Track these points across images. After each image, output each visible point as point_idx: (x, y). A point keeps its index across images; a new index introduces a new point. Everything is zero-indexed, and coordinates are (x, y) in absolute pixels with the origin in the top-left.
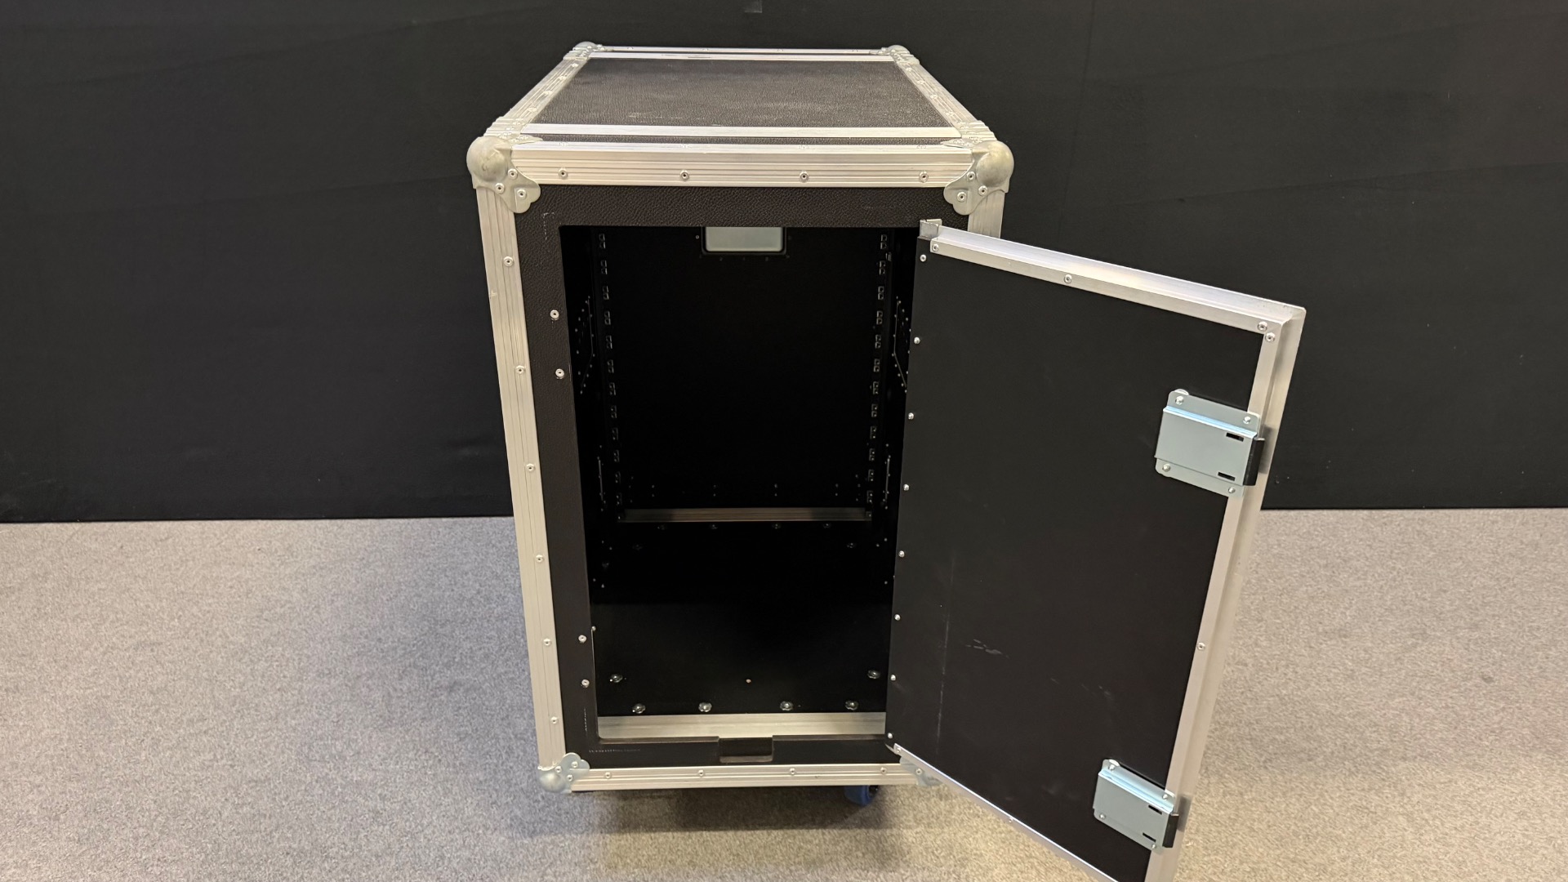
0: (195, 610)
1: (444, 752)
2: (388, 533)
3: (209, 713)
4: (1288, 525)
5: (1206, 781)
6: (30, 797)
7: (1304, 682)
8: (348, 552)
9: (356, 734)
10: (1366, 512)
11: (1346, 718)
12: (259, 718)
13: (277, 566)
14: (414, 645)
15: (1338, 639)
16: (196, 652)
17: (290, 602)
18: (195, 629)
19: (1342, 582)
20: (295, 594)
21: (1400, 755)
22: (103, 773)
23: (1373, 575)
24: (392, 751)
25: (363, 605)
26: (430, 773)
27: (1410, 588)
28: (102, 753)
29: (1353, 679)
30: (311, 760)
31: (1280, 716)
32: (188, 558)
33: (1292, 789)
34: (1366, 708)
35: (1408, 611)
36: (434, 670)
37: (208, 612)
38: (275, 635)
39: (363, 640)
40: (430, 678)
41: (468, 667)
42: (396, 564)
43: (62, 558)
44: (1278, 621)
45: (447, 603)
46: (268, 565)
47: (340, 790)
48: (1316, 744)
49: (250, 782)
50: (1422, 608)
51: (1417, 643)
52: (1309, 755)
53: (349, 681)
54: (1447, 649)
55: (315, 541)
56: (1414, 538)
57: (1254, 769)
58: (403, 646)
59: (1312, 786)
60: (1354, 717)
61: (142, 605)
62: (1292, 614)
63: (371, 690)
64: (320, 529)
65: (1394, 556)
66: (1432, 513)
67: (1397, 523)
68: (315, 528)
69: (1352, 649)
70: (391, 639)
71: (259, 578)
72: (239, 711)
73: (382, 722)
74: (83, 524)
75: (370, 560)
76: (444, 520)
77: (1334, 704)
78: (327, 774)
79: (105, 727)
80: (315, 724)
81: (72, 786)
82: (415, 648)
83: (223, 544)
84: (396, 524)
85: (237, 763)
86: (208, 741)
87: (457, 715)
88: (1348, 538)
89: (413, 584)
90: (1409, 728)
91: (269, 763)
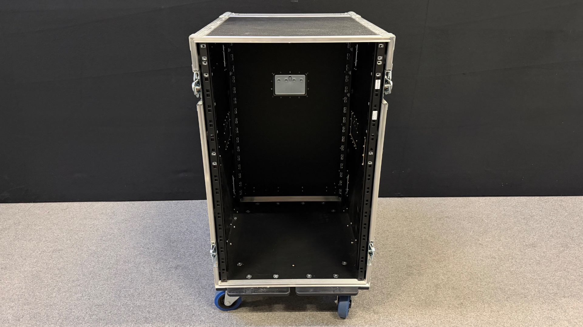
0: (76, 236)
1: (174, 294)
2: (152, 207)
3: (80, 278)
4: (507, 202)
5: (483, 306)
6: (9, 311)
7: (520, 266)
8: (136, 214)
9: (138, 286)
10: (538, 197)
11: (539, 280)
12: (100, 279)
13: (109, 219)
14: (162, 251)
15: (532, 248)
16: (76, 253)
17: (113, 233)
18: (76, 244)
19: (531, 225)
20: (116, 230)
21: (562, 295)
22: (38, 302)
23: (544, 222)
24: (153, 293)
25: (142, 235)
26: (168, 302)
27: (559, 227)
28: (38, 294)
29: (540, 264)
30: (121, 297)
31: (511, 279)
32: (74, 216)
33: (519, 310)
34: (546, 276)
35: (559, 237)
36: (170, 261)
37: (82, 237)
38: (107, 247)
39: (142, 249)
40: (168, 264)
41: (183, 259)
42: (155, 218)
43: (26, 217)
44: (507, 241)
45: (175, 234)
46: (105, 219)
47: (132, 309)
48: (527, 291)
49: (96, 305)
50: (565, 235)
51: (565, 250)
52: (525, 296)
53: (136, 265)
54: (577, 252)
55: (124, 210)
56: (558, 207)
57: (502, 301)
58: (157, 251)
59: (527, 308)
60: (542, 280)
61: (56, 235)
62: (512, 238)
63: (145, 268)
64: (125, 205)
65: (551, 215)
66: (565, 198)
67: (551, 202)
68: (124, 205)
69: (538, 252)
70: (153, 248)
71: (102, 224)
72: (92, 277)
73: (149, 281)
74: (34, 203)
75: (145, 217)
76: (174, 201)
77: (533, 275)
78: (127, 302)
79: (40, 283)
80: (123, 282)
81: (26, 307)
82: (162, 252)
83: (88, 211)
84: (155, 203)
85: (91, 298)
86: (80, 289)
87: (178, 278)
88: (532, 207)
89: (161, 226)
90: (565, 284)
91: (104, 298)
